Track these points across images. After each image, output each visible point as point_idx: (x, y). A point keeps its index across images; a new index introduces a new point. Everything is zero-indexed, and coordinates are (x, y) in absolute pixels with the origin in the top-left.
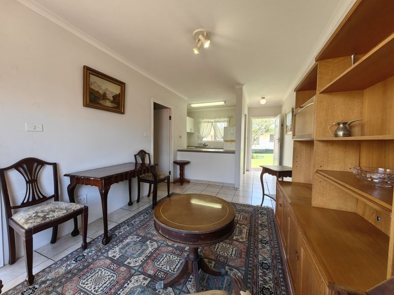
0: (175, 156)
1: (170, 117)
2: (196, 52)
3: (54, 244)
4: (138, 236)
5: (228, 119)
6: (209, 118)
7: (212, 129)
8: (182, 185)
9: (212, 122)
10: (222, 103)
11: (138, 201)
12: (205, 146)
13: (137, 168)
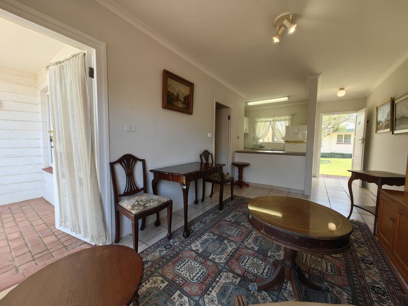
0: (233, 157)
1: (229, 117)
2: (276, 40)
3: (143, 231)
4: (214, 234)
5: (290, 117)
6: (267, 117)
7: (271, 128)
8: (241, 188)
9: (270, 122)
10: (286, 99)
11: (203, 200)
12: (261, 147)
13: (203, 168)
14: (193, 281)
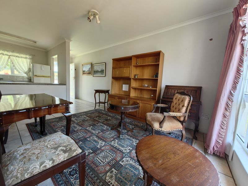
6: (4, 51)
9: (9, 56)
14: (114, 156)
